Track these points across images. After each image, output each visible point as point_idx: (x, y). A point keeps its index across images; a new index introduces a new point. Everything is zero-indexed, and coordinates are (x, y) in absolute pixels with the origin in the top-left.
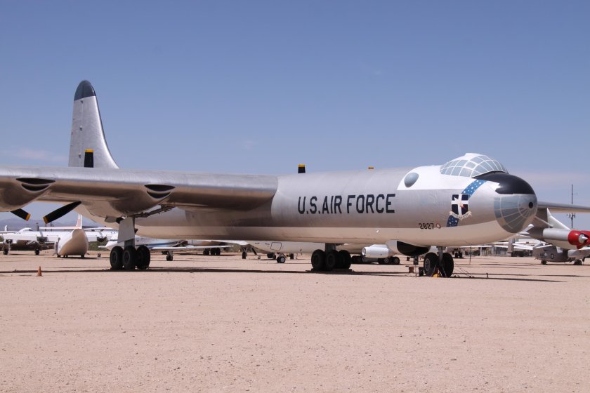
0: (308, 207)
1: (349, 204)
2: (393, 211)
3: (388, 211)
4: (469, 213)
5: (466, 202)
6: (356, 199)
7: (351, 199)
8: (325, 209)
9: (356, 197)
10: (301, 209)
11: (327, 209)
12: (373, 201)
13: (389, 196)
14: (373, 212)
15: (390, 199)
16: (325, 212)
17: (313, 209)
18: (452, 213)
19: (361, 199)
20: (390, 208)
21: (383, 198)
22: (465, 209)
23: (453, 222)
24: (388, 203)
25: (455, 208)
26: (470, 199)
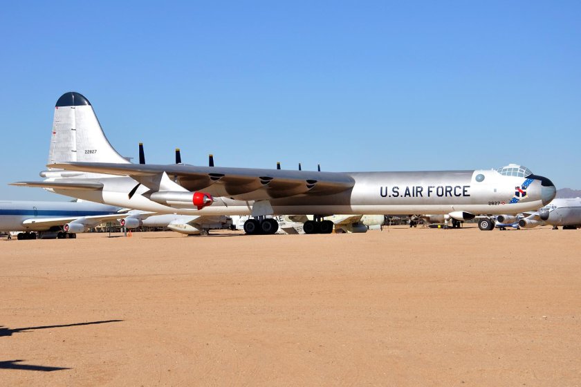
0: (390, 192)
1: (429, 192)
2: (469, 196)
3: (464, 195)
4: (526, 196)
5: (524, 191)
6: (436, 189)
7: (431, 189)
8: (407, 194)
9: (436, 187)
10: (384, 195)
11: (409, 194)
12: (451, 190)
13: (464, 187)
14: (451, 195)
15: (466, 189)
16: (407, 196)
17: (396, 194)
18: (515, 196)
19: (440, 190)
20: (466, 194)
21: (460, 188)
22: (524, 194)
23: (515, 201)
24: (464, 191)
25: (517, 194)
26: (527, 189)
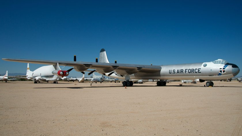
0: (172, 72)
1: (186, 71)
2: (200, 72)
4: (225, 72)
5: (224, 70)
6: (188, 70)
7: (186, 70)
8: (178, 72)
9: (188, 69)
10: (170, 72)
12: (194, 70)
13: (199, 69)
14: (194, 72)
15: (199, 70)
16: (178, 73)
17: (174, 72)
18: (220, 72)
19: (190, 70)
21: (197, 69)
22: (224, 71)
23: (220, 74)
24: (199, 71)
25: (221, 71)
26: (225, 69)
